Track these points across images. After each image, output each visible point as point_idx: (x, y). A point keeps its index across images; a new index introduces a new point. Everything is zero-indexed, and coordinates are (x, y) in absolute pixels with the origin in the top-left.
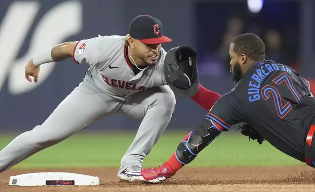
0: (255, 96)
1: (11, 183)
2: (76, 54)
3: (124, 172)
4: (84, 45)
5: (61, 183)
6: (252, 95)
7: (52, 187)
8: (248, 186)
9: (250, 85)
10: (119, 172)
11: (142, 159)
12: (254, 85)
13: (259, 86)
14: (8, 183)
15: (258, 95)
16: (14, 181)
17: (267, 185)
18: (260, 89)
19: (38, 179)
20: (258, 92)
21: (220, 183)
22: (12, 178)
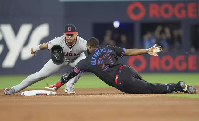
0: (94, 63)
1: (22, 95)
2: (48, 47)
3: (66, 89)
4: (50, 42)
5: (42, 94)
6: (93, 62)
7: (38, 96)
8: (114, 95)
9: (93, 58)
10: (65, 89)
11: (73, 85)
12: (94, 58)
13: (96, 59)
14: (21, 95)
15: (95, 63)
16: (23, 94)
17: (122, 95)
18: (96, 60)
19: (33, 93)
20: (95, 61)
21: (103, 94)
22: (22, 93)
